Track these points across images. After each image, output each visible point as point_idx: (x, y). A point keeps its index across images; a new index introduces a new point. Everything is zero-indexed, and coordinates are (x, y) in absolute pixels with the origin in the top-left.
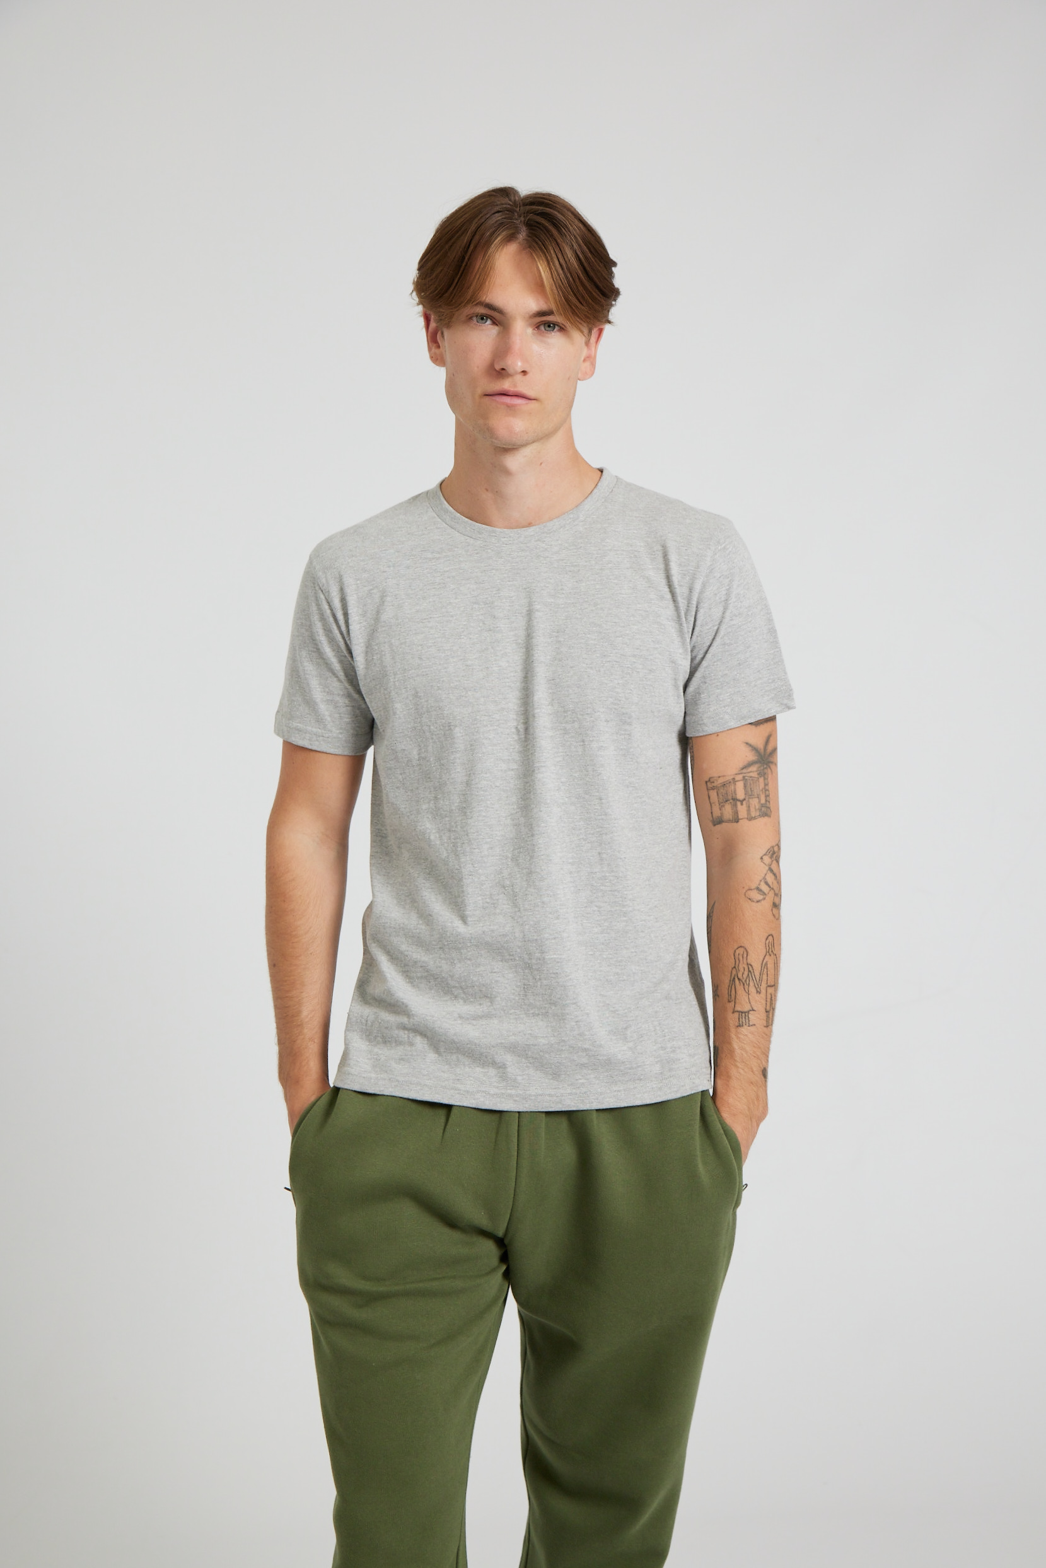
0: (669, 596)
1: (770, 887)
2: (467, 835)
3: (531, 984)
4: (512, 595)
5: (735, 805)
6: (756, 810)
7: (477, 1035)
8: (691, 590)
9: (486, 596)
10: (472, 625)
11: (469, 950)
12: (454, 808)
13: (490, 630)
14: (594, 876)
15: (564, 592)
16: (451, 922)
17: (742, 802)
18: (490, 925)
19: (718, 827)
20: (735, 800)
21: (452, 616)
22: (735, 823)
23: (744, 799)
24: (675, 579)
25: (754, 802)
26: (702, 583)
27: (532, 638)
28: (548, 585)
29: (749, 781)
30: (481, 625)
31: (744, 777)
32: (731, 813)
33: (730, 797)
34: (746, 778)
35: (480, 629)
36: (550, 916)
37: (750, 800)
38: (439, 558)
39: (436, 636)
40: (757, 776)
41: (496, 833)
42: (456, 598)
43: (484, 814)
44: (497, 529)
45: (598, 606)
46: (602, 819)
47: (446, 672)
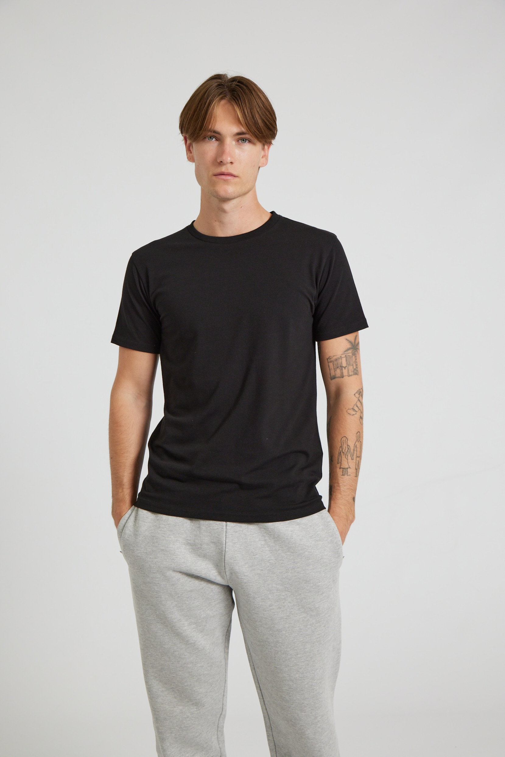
1: (359, 408)
5: (342, 369)
6: (352, 371)
17: (345, 368)
19: (334, 380)
20: (342, 367)
22: (342, 378)
25: (351, 368)
29: (348, 358)
31: (346, 356)
32: (340, 373)
33: (339, 366)
37: (349, 367)
40: (351, 355)
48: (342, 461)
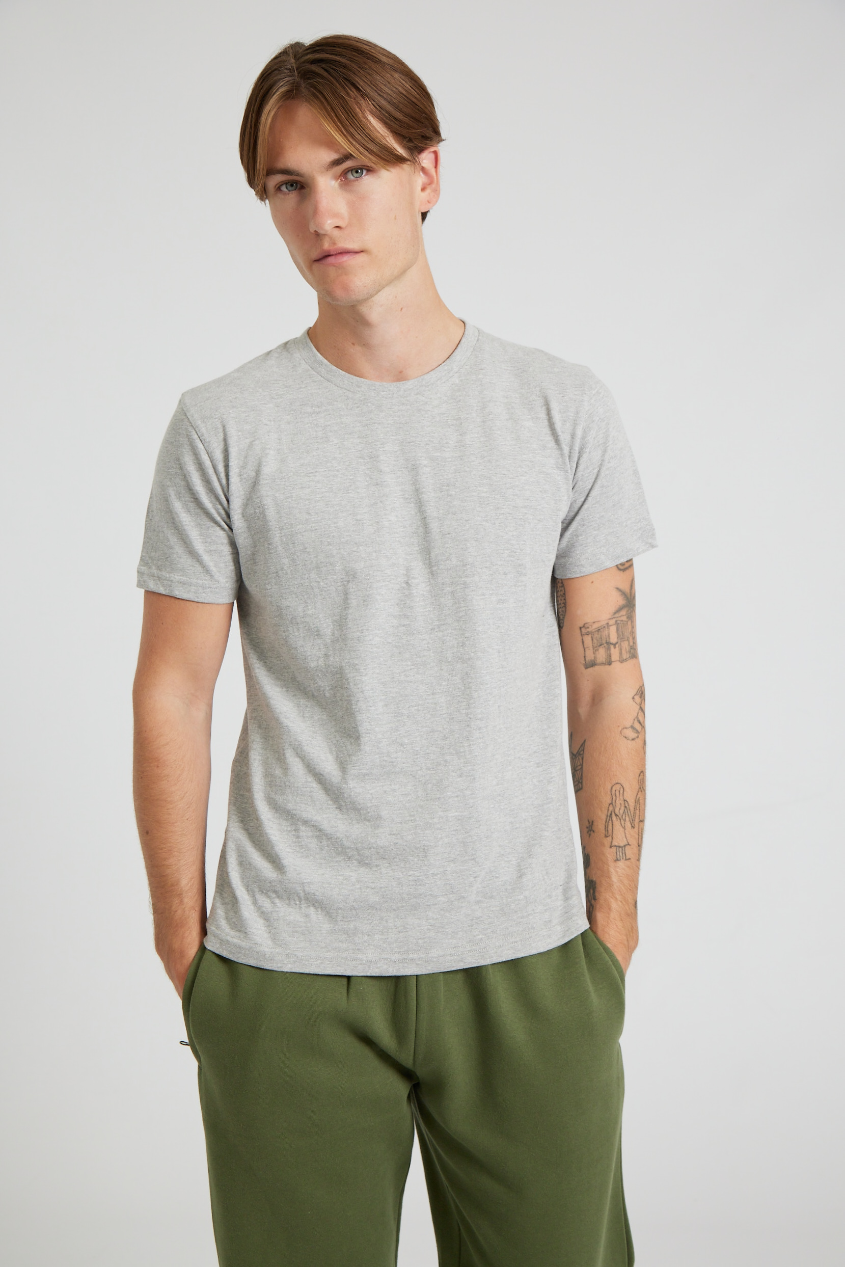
0: (552, 444)
1: (637, 731)
3: (432, 844)
4: (396, 450)
5: (609, 649)
6: (626, 653)
8: (573, 436)
9: (371, 450)
10: (359, 479)
11: (369, 810)
13: (378, 485)
15: (449, 445)
17: (615, 645)
18: (391, 785)
19: (590, 670)
20: (608, 643)
22: (607, 667)
23: (617, 643)
24: (558, 426)
25: (625, 645)
26: (583, 429)
27: (422, 493)
29: (620, 625)
31: (616, 621)
32: (604, 656)
33: (604, 642)
34: (618, 622)
35: (367, 483)
37: (622, 643)
38: (319, 412)
39: (324, 490)
40: (625, 619)
42: (340, 453)
45: (485, 459)
47: (335, 527)
48: (615, 832)
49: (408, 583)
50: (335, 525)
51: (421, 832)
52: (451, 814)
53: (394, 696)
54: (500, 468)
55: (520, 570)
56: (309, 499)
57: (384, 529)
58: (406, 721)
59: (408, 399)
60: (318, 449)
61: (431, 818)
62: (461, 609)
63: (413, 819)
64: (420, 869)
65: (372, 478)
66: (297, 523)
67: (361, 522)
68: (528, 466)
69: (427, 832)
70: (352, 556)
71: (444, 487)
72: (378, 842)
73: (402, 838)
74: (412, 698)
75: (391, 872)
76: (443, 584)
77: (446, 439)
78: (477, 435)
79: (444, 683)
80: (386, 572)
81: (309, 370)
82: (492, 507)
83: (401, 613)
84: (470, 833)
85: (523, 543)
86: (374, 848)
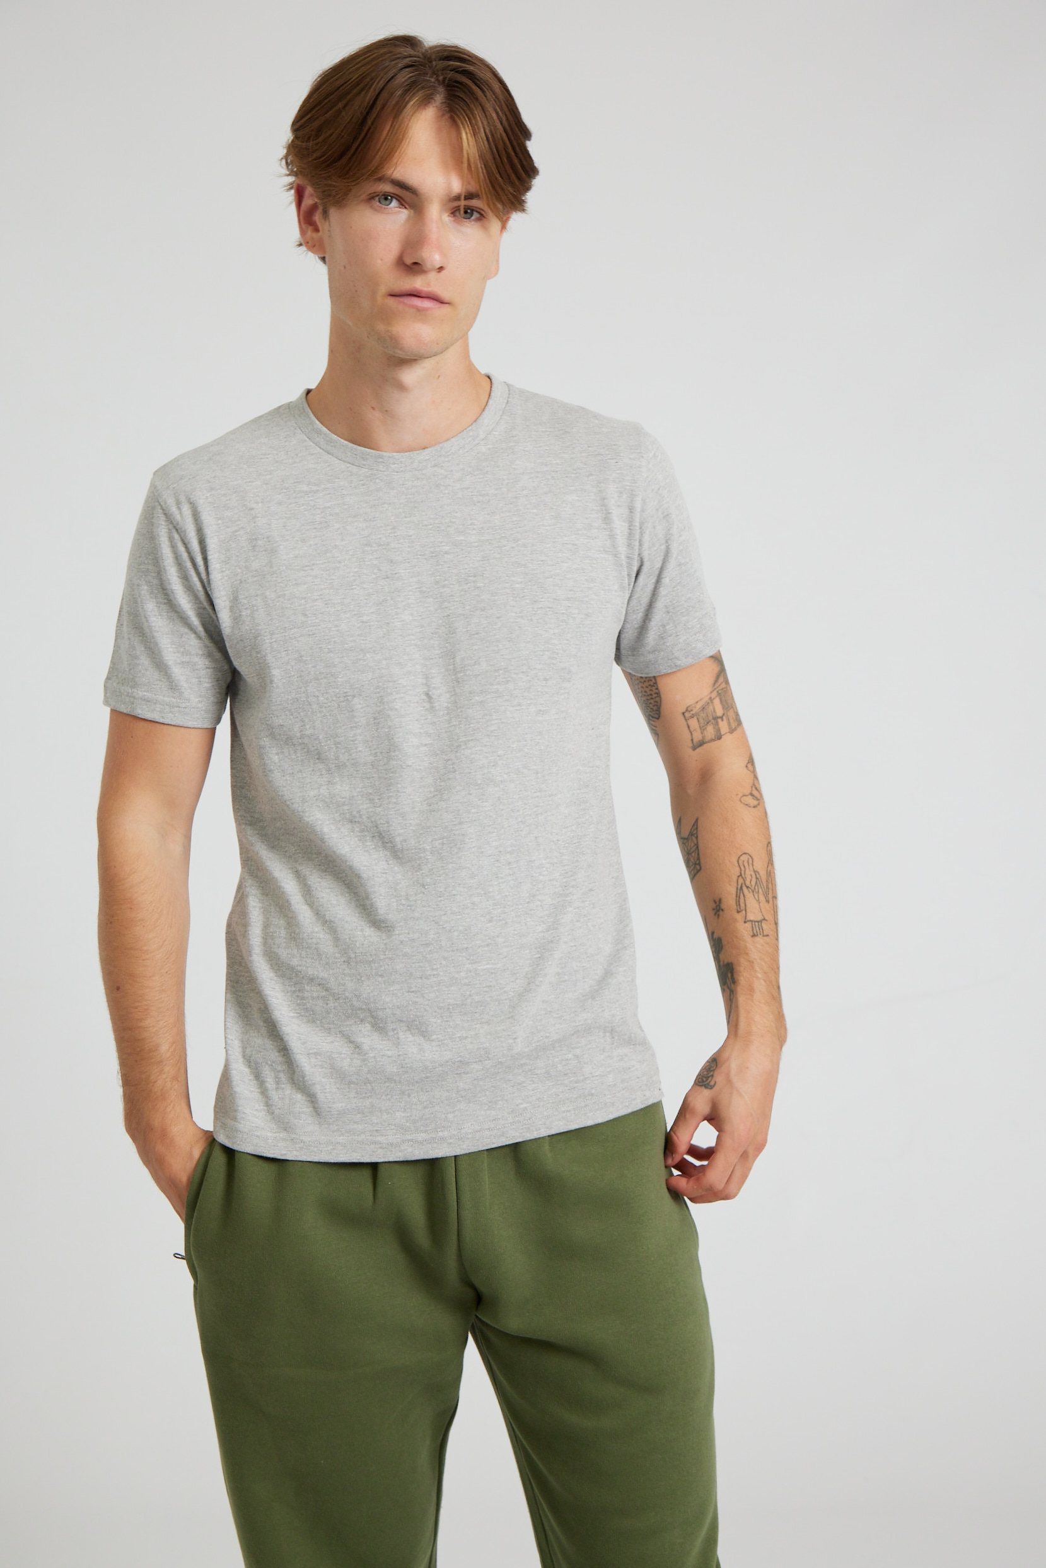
2: (377, 827)
3: (458, 1002)
4: (411, 534)
7: (395, 1070)
8: (631, 510)
10: (365, 571)
11: (381, 964)
12: (356, 794)
14: (533, 865)
16: (362, 930)
18: (409, 934)
20: (715, 718)
21: (340, 562)
22: (717, 742)
24: (612, 499)
26: (642, 500)
28: (454, 520)
30: (375, 571)
32: (713, 732)
35: (374, 576)
36: (482, 919)
41: (411, 821)
43: (395, 800)
44: (385, 454)
46: (538, 797)
47: (337, 631)
48: (748, 906)
49: (428, 694)
50: (336, 629)
51: (446, 989)
52: (482, 967)
53: (414, 828)
54: (537, 554)
55: (562, 675)
56: (305, 598)
57: (396, 631)
58: (429, 857)
59: (424, 472)
60: (316, 537)
61: (458, 972)
62: (493, 722)
63: (435, 973)
64: (445, 1032)
65: (380, 570)
66: (291, 627)
67: (367, 624)
68: (571, 550)
69: (453, 988)
70: (357, 665)
71: (470, 578)
72: (395, 1001)
73: (423, 997)
74: (434, 829)
75: (410, 1036)
76: (470, 693)
77: (471, 519)
78: (508, 514)
79: (473, 810)
80: (399, 682)
81: (305, 441)
82: (528, 601)
83: (422, 731)
84: (505, 989)
85: (566, 642)
86: (390, 1008)
